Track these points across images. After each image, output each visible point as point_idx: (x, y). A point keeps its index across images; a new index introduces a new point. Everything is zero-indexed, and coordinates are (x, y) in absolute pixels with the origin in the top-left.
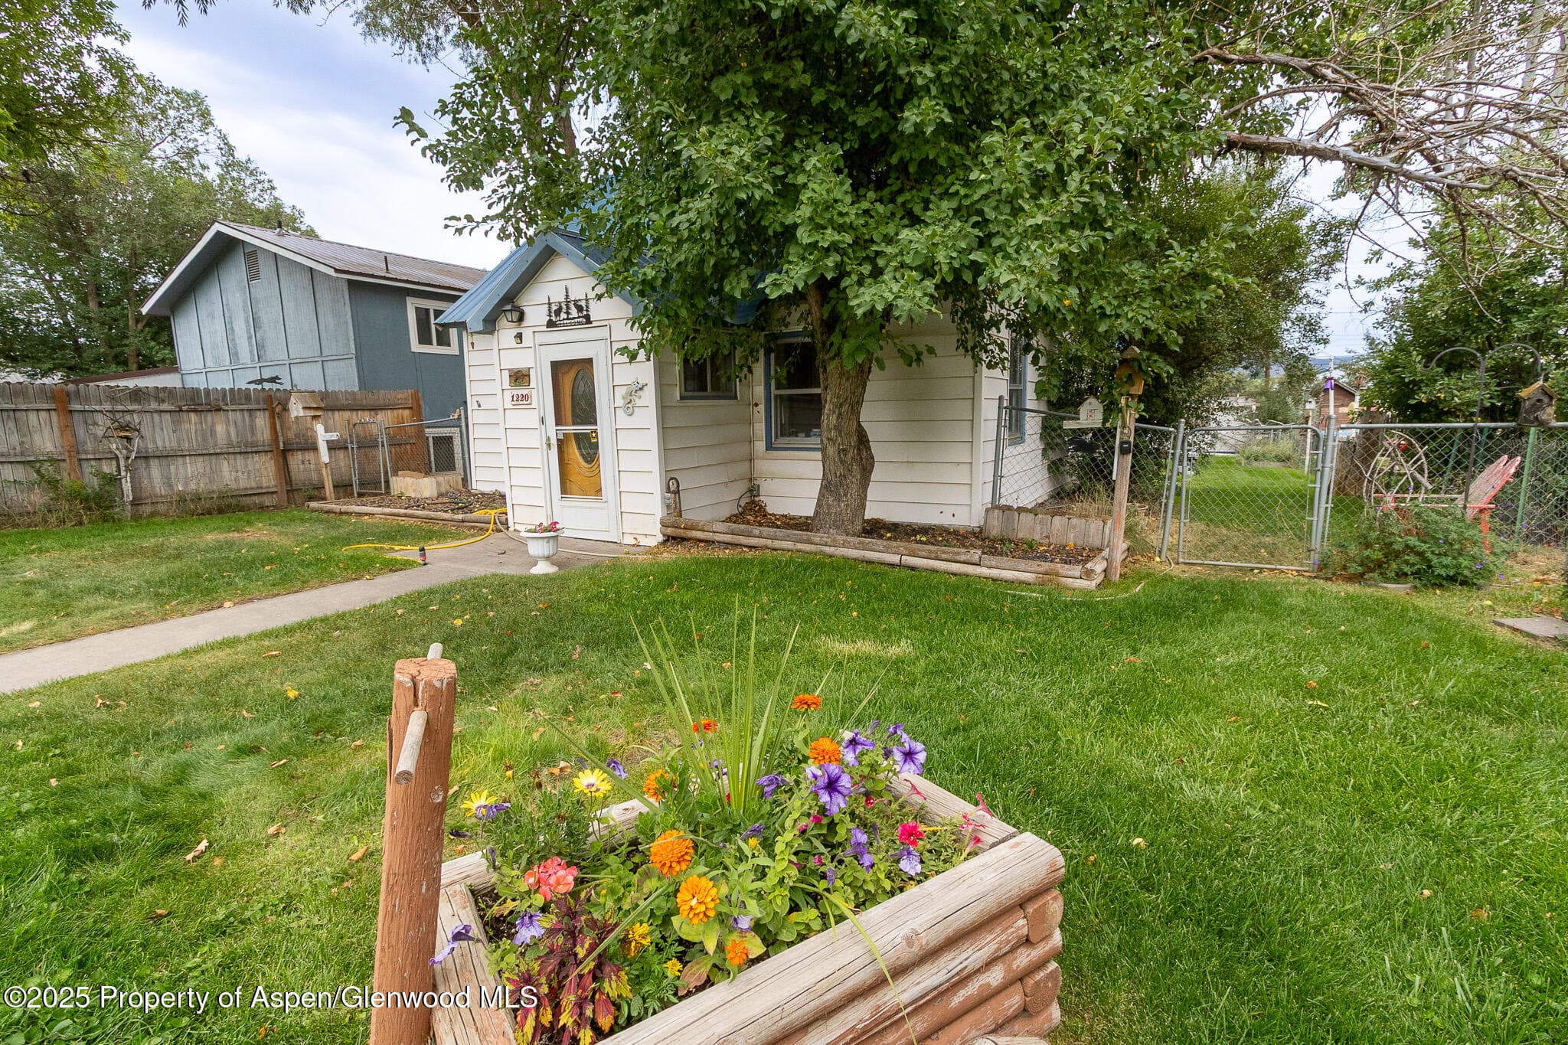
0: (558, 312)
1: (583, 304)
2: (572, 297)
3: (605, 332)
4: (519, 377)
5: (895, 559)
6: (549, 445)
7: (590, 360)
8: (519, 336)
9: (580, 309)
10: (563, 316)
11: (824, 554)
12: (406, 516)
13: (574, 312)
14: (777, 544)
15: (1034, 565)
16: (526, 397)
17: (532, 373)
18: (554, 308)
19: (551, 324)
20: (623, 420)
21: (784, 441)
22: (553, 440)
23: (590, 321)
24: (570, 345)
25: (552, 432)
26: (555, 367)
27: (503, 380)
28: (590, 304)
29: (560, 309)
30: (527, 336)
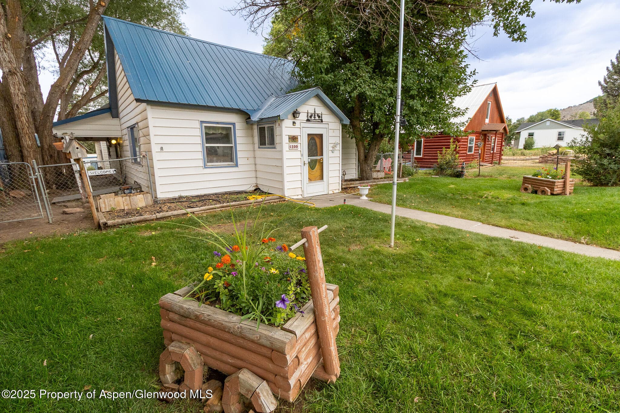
0: (311, 117)
1: (320, 115)
2: (317, 112)
3: (326, 126)
4: (293, 139)
6: (304, 164)
7: (322, 135)
8: (294, 123)
9: (319, 117)
10: (313, 118)
13: (317, 118)
16: (296, 146)
17: (299, 137)
18: (309, 115)
19: (308, 120)
20: (331, 154)
22: (307, 162)
23: (322, 121)
24: (315, 129)
25: (306, 159)
26: (309, 135)
27: (286, 140)
28: (323, 116)
29: (312, 115)
30: (297, 122)
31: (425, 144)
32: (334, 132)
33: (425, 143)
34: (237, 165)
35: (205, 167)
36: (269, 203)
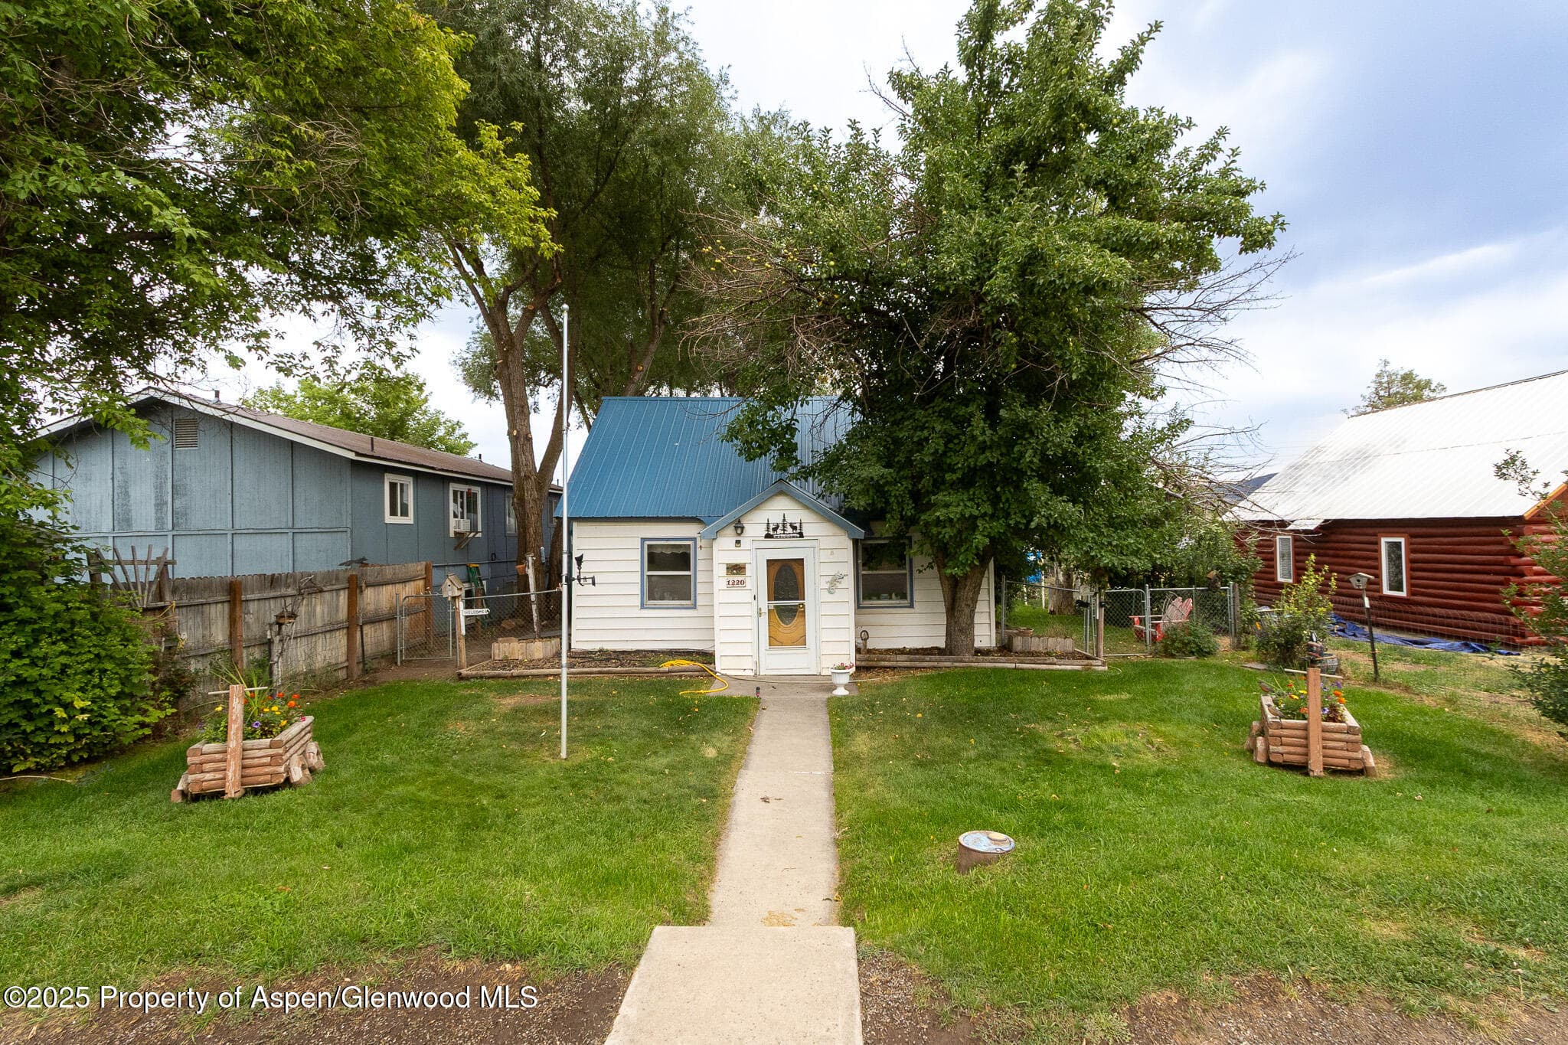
0: (775, 529)
1: (798, 525)
2: (789, 520)
3: (814, 543)
4: (736, 569)
5: (1013, 665)
6: (760, 614)
7: (802, 560)
8: (738, 542)
9: (794, 528)
10: (779, 531)
11: (971, 667)
12: (600, 673)
13: (789, 530)
14: (941, 664)
15: (1081, 662)
16: (743, 582)
17: (747, 566)
18: (772, 526)
19: (768, 536)
20: (825, 596)
21: (867, 603)
22: (765, 610)
23: (801, 535)
24: (785, 550)
25: (765, 604)
26: (770, 563)
27: (720, 571)
28: (804, 525)
29: (778, 527)
30: (746, 542)
31: (1413, 556)
32: (832, 553)
33: (1414, 551)
34: (694, 607)
35: (643, 607)
36: (681, 676)
